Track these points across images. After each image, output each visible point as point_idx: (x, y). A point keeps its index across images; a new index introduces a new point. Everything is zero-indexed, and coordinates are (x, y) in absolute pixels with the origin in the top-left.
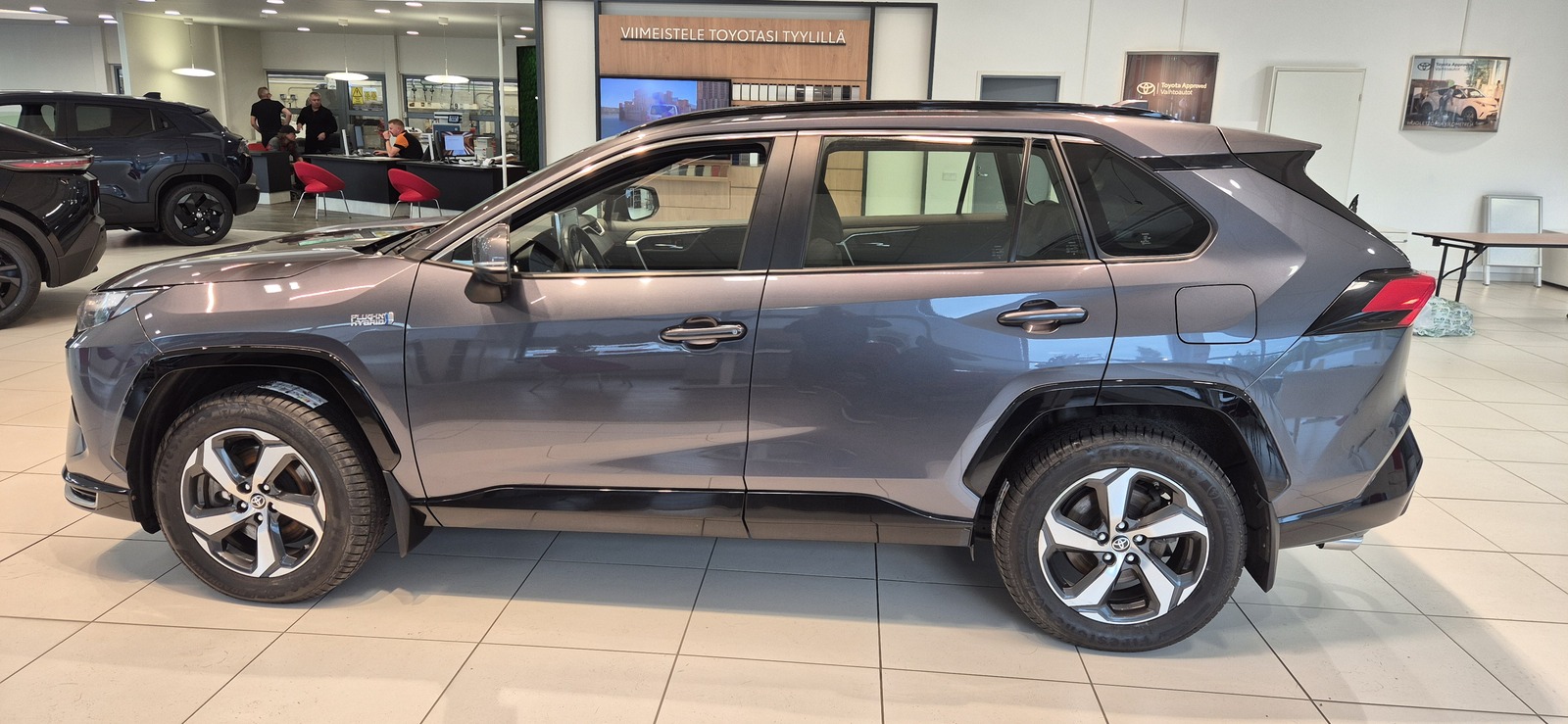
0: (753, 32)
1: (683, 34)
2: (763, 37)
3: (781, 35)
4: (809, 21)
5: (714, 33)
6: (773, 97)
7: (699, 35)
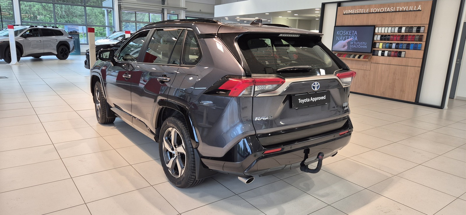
0: (386, 8)
1: (362, 11)
2: (389, 10)
3: (396, 8)
4: (407, 3)
5: (372, 10)
6: (389, 31)
7: (367, 11)
